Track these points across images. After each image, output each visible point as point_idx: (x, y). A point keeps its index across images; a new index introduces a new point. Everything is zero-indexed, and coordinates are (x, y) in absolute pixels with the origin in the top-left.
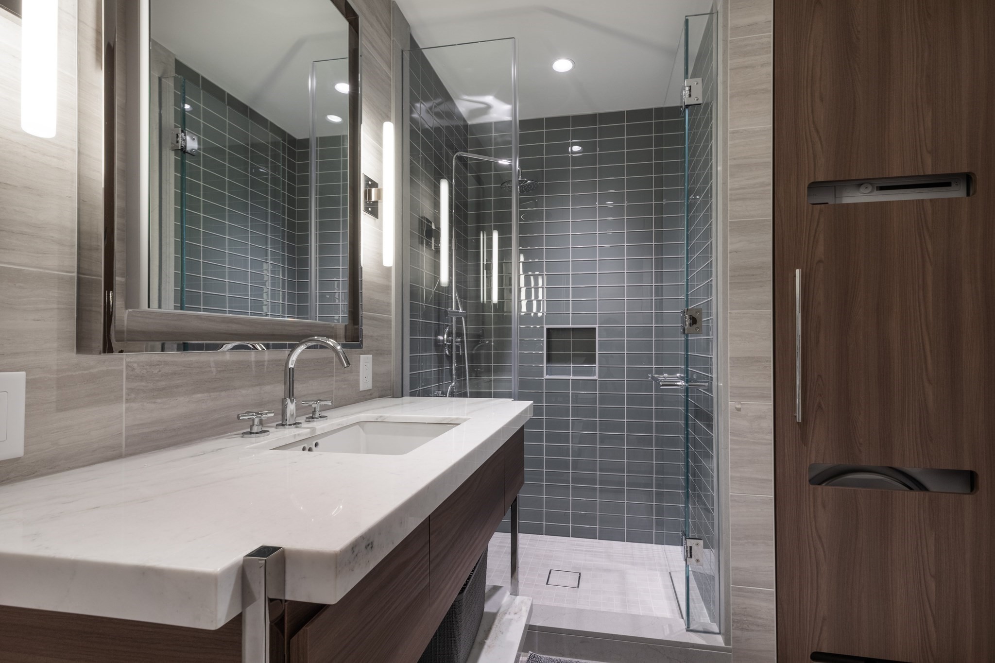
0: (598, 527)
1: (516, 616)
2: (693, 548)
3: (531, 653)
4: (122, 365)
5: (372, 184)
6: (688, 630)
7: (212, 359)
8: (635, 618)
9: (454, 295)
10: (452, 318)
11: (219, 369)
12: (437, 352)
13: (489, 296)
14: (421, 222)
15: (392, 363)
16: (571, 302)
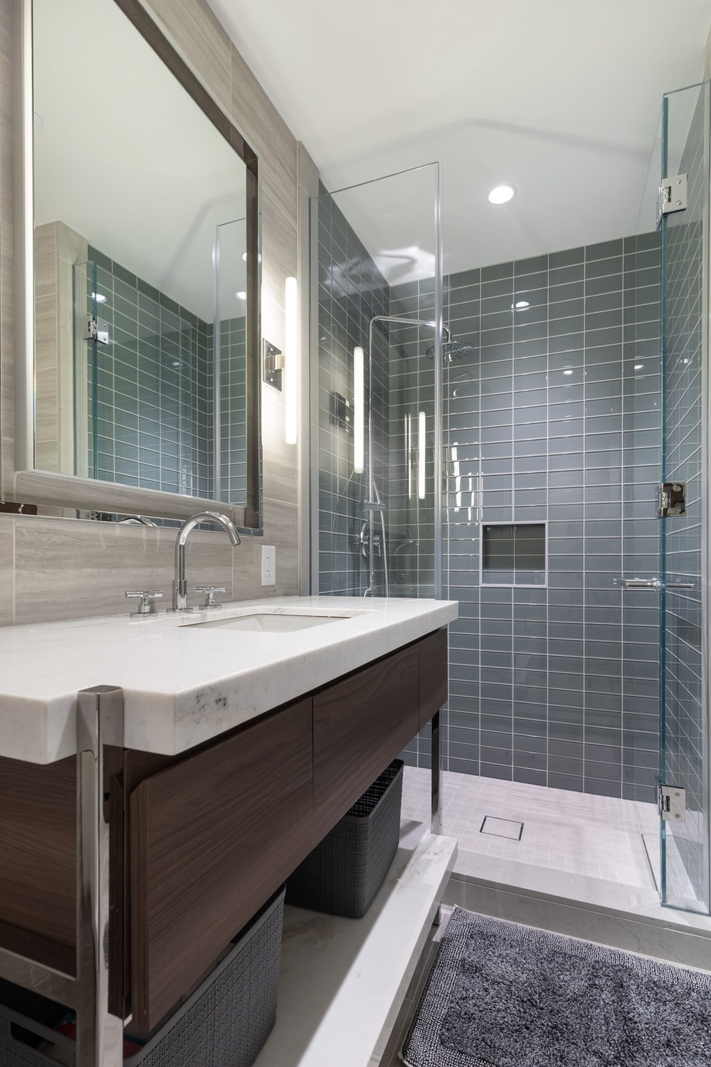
0: (547, 771)
1: (436, 858)
2: (670, 798)
3: (457, 906)
4: (12, 529)
5: (274, 351)
6: (664, 904)
7: (101, 532)
8: (591, 882)
9: (371, 484)
10: (369, 512)
11: (109, 544)
12: (352, 552)
13: (415, 490)
14: (332, 399)
15: (298, 559)
16: (513, 492)
